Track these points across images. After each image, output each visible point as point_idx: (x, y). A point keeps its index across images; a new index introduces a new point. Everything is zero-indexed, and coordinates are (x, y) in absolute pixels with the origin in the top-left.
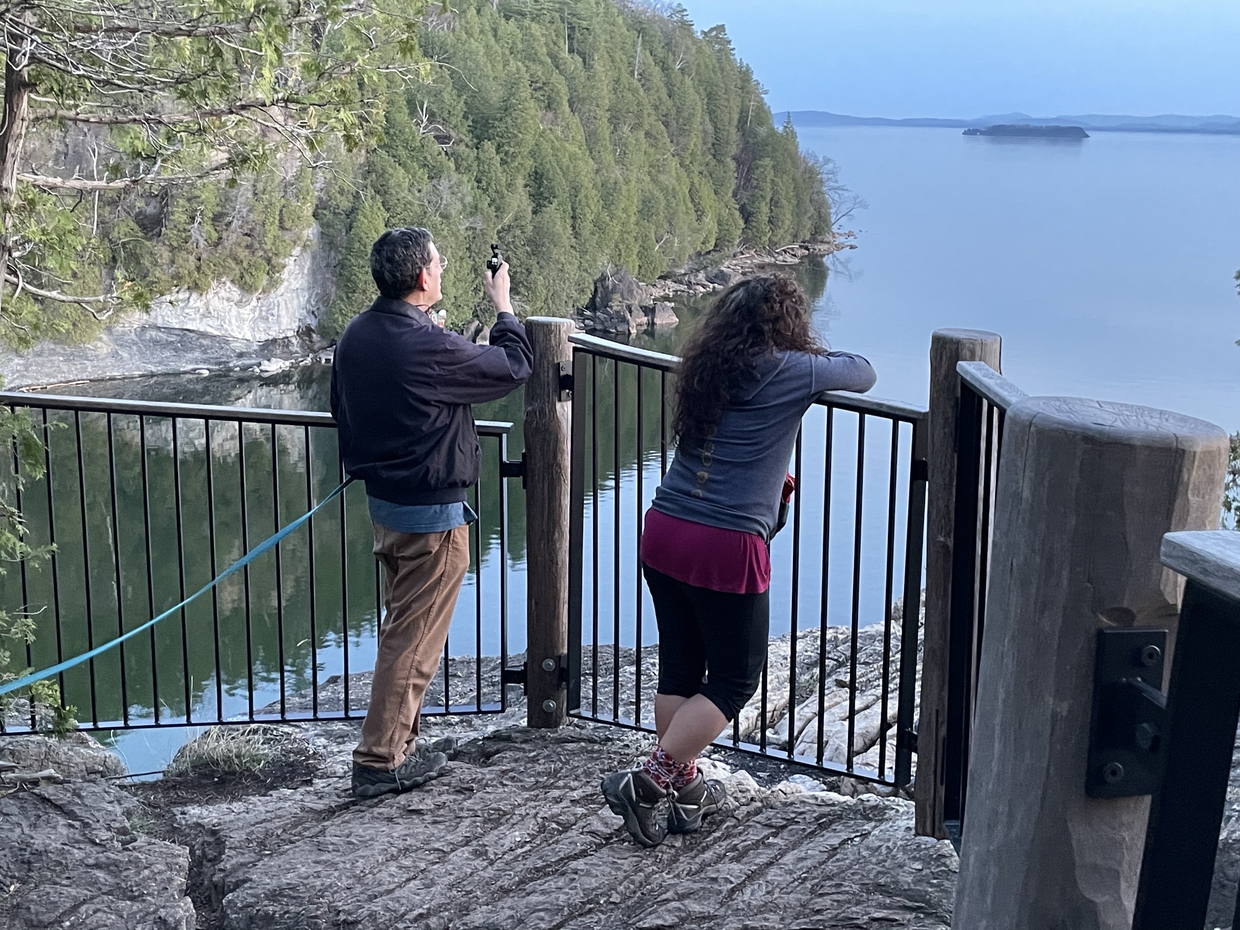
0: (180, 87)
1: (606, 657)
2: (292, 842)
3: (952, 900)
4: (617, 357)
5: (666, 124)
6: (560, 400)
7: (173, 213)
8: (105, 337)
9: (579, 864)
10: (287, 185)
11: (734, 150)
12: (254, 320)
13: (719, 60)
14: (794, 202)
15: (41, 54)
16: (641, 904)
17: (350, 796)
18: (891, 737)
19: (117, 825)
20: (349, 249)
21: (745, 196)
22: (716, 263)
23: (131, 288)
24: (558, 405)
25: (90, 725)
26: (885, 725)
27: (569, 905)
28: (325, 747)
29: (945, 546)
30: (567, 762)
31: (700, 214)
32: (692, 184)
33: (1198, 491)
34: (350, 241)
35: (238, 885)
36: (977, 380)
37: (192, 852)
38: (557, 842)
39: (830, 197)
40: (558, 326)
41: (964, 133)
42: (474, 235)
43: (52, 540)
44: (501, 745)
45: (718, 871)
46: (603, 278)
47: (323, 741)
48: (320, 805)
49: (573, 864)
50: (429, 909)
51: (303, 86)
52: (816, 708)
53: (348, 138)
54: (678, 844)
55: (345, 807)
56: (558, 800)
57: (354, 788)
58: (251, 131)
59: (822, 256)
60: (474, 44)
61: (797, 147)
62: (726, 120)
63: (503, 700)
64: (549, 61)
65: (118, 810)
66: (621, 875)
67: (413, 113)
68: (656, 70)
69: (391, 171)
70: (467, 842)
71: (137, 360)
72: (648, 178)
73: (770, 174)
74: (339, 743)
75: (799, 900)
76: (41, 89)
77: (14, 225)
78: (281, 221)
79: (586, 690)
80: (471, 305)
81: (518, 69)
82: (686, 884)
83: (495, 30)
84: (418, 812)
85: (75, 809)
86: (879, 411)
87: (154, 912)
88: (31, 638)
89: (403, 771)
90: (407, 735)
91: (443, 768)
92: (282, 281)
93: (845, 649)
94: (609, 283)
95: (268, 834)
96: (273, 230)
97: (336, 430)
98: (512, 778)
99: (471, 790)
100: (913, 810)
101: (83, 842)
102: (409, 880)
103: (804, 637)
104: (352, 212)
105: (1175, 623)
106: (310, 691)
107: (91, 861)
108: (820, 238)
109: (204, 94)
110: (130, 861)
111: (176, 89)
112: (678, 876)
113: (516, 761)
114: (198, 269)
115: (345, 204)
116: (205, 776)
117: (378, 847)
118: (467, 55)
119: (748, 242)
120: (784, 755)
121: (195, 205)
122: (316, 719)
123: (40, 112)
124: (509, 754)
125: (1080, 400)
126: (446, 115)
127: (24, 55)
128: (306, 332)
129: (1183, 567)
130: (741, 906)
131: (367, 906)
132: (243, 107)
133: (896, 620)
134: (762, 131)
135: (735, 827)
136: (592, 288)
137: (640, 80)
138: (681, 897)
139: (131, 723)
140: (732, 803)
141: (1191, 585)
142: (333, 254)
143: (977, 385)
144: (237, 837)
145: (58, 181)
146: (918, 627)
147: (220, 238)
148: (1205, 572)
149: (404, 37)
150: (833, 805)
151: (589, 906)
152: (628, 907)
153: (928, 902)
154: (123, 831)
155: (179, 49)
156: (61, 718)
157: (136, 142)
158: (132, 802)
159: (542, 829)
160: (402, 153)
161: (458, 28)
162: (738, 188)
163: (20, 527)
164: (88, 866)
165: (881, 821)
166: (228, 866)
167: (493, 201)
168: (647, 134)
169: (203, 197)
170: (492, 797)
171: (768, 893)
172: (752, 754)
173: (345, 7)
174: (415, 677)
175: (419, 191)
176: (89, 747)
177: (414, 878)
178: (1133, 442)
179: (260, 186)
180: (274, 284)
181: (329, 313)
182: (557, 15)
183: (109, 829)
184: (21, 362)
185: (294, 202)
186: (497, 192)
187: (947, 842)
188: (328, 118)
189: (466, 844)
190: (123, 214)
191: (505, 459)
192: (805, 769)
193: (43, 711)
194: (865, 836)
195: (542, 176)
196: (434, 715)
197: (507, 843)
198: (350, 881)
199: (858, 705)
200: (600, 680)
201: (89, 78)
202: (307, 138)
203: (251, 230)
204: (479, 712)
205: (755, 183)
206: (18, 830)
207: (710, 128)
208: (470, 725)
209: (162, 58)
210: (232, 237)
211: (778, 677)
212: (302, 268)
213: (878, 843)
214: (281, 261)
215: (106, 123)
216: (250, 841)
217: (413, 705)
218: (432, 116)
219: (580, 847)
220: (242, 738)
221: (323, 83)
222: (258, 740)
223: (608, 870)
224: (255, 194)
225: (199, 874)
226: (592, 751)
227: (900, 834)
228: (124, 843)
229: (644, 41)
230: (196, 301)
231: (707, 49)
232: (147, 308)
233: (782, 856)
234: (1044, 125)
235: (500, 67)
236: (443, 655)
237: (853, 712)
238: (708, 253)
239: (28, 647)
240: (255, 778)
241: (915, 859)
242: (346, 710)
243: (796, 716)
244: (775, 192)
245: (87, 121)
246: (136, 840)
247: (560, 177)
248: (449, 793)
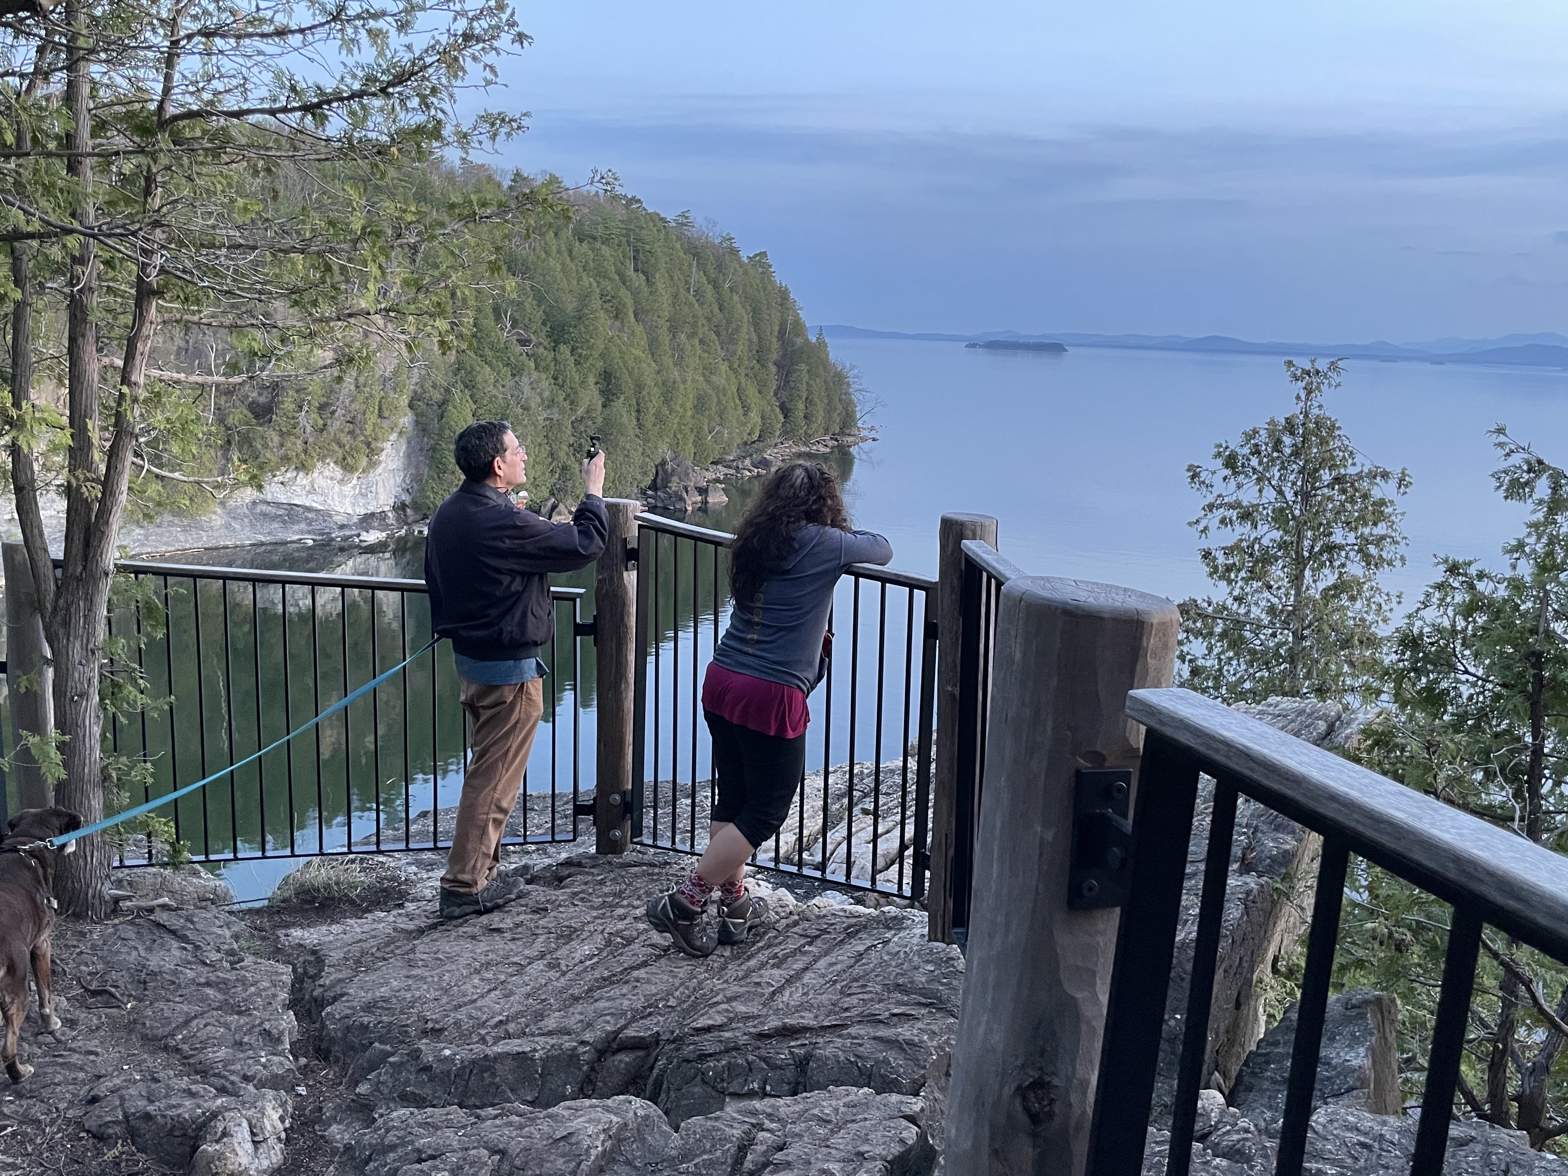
0: (294, 296)
1: (666, 791)
2: (385, 959)
3: (959, 996)
4: (676, 534)
5: (718, 334)
6: (627, 570)
7: (283, 403)
8: (219, 511)
9: (641, 973)
10: (385, 380)
11: (774, 356)
12: (355, 497)
13: (762, 280)
14: (826, 401)
15: (169, 266)
16: (694, 1007)
17: (438, 917)
18: (909, 857)
19: (226, 947)
20: (440, 436)
21: (784, 395)
22: (760, 451)
23: (246, 471)
24: (625, 574)
25: (202, 858)
26: (903, 847)
27: (632, 1009)
28: (415, 874)
29: (953, 695)
30: (631, 884)
31: (746, 409)
32: (740, 384)
33: (1155, 655)
34: (441, 429)
35: (335, 999)
36: (978, 555)
37: (294, 970)
38: (621, 954)
39: (856, 397)
40: (625, 506)
41: (967, 346)
42: (552, 426)
43: (171, 693)
44: (573, 870)
45: (761, 976)
46: (663, 463)
47: (414, 868)
48: (411, 926)
49: (635, 974)
50: (507, 1016)
51: (403, 298)
52: (845, 833)
53: (442, 343)
54: (727, 953)
55: (433, 927)
56: (622, 918)
57: (441, 910)
58: (355, 335)
59: (849, 446)
60: (552, 262)
61: (827, 355)
62: (768, 330)
63: (575, 830)
64: (617, 278)
65: (228, 933)
66: (677, 982)
67: (498, 318)
68: (709, 290)
69: (478, 368)
70: (542, 956)
71: (247, 532)
72: (702, 379)
73: (805, 377)
74: (428, 871)
75: (831, 999)
76: (168, 296)
77: (142, 415)
78: (380, 409)
79: (648, 821)
80: (548, 485)
81: (590, 284)
82: (735, 989)
83: (570, 251)
84: (498, 930)
85: (188, 933)
86: (898, 581)
87: (260, 1025)
88: (150, 780)
89: (485, 894)
90: (488, 862)
91: (521, 891)
92: (380, 462)
93: (869, 781)
94: (669, 467)
95: (363, 953)
96: (372, 418)
97: (426, 596)
98: (582, 899)
99: (546, 910)
100: (927, 919)
101: (194, 963)
102: (490, 991)
103: (835, 771)
104: (443, 404)
105: (1138, 763)
106: (403, 824)
107: (202, 980)
108: (847, 431)
109: (315, 304)
110: (237, 980)
111: (290, 299)
112: (726, 982)
113: (586, 883)
114: (305, 451)
115: (437, 396)
116: (305, 902)
117: (463, 961)
118: (546, 271)
119: (787, 434)
120: (818, 874)
121: (303, 396)
122: (408, 850)
123: (167, 316)
124: (579, 877)
125: (1060, 579)
126: (526, 321)
127: (155, 267)
128: (400, 508)
129: (1144, 719)
130: (781, 1006)
131: (452, 1015)
132: (350, 315)
133: (912, 756)
134: (799, 341)
135: (776, 937)
136: (654, 471)
137: (695, 296)
138: (729, 1000)
139: (239, 856)
140: (773, 916)
141: (1150, 732)
142: (426, 439)
143: (978, 560)
144: (336, 956)
145: (182, 376)
146: (930, 763)
147: (325, 425)
148: (1161, 722)
149: (493, 258)
150: (859, 916)
151: (649, 1010)
152: (684, 1010)
153: (939, 999)
154: (231, 953)
155: (294, 264)
156: (176, 852)
157: (253, 343)
158: (240, 926)
159: (609, 943)
160: (488, 352)
161: (538, 248)
162: (778, 388)
163: (141, 681)
164: (199, 984)
165: (900, 930)
166: (328, 982)
167: (568, 395)
168: (701, 341)
169: (311, 388)
170: (564, 916)
171: (804, 994)
172: (791, 873)
173: (442, 232)
174: (495, 812)
175: (503, 386)
176: (200, 877)
177: (495, 989)
178: (1101, 615)
179: (362, 380)
180: (372, 465)
181: (422, 490)
182: (624, 239)
183: (218, 951)
184: (142, 532)
185: (392, 395)
186: (571, 388)
187: (955, 946)
188: (425, 325)
189: (541, 959)
190: (238, 403)
191: (578, 620)
192: (836, 886)
193: (160, 846)
194: (886, 942)
195: (610, 375)
196: (513, 845)
197: (578, 956)
198: (438, 993)
199: (880, 830)
200: (660, 811)
201: (213, 289)
202: (406, 342)
203: (354, 418)
204: (554, 840)
205: (792, 384)
206: (135, 953)
207: (755, 338)
208: (545, 853)
209: (277, 271)
210: (335, 425)
211: (813, 807)
212: (398, 452)
213: (898, 949)
214: (379, 445)
215: (226, 327)
216: (347, 959)
217: (493, 836)
218: (515, 323)
219: (642, 959)
220: (341, 867)
221: (421, 296)
222: (355, 869)
223: (666, 977)
224: (357, 387)
225: (301, 989)
226: (652, 874)
227: (915, 941)
228: (232, 964)
229: (698, 263)
230: (303, 479)
231: (752, 272)
232: (260, 488)
233: (816, 961)
234: (1032, 341)
235: (575, 282)
236: (521, 790)
237: (876, 836)
238: (754, 442)
239: (146, 788)
240: (352, 902)
241: (928, 962)
242: (435, 842)
243: (828, 840)
244: (810, 392)
245: (210, 325)
246: (243, 960)
247: (626, 376)
248: (526, 913)
